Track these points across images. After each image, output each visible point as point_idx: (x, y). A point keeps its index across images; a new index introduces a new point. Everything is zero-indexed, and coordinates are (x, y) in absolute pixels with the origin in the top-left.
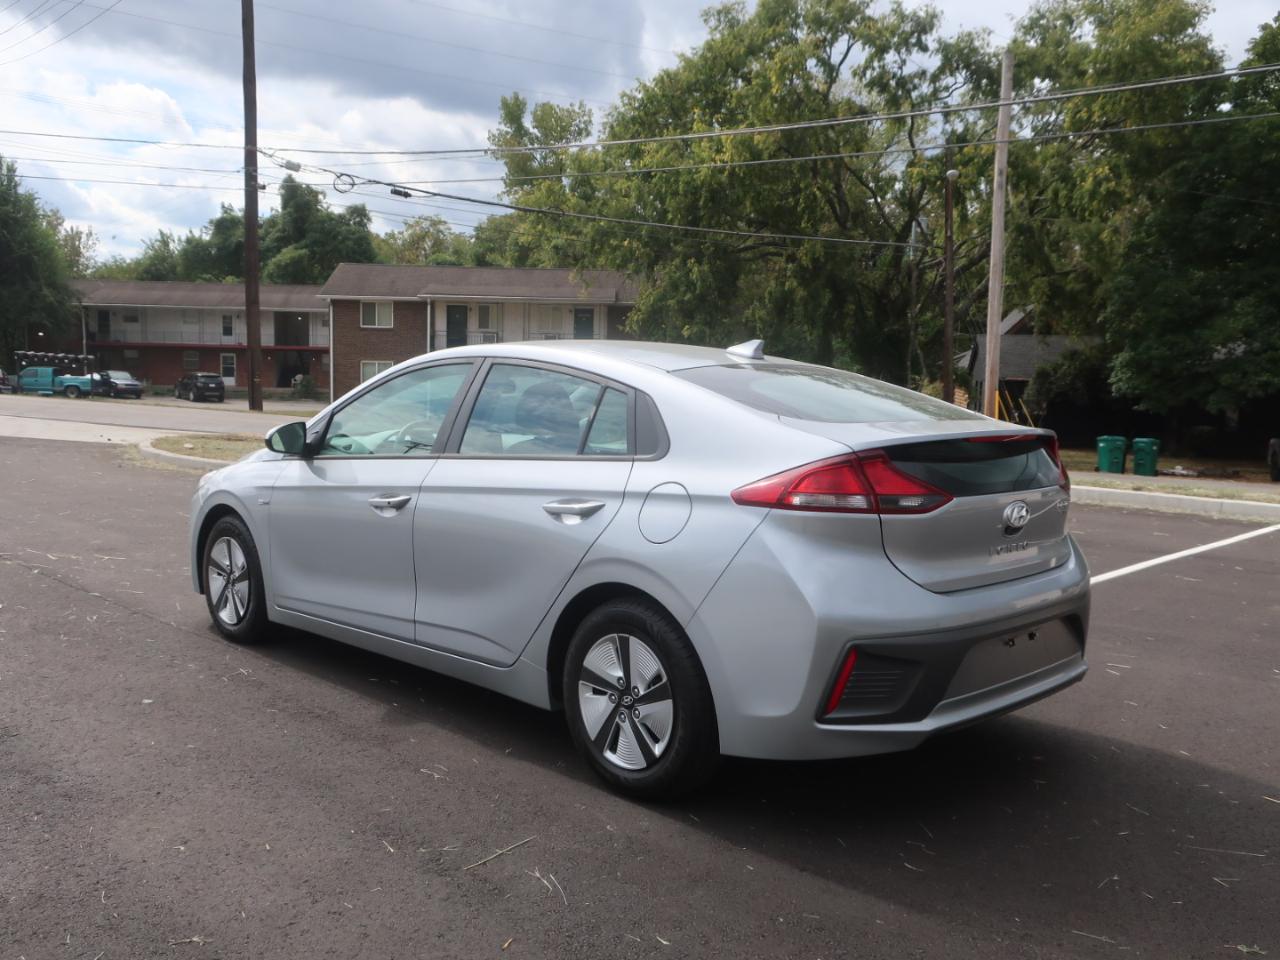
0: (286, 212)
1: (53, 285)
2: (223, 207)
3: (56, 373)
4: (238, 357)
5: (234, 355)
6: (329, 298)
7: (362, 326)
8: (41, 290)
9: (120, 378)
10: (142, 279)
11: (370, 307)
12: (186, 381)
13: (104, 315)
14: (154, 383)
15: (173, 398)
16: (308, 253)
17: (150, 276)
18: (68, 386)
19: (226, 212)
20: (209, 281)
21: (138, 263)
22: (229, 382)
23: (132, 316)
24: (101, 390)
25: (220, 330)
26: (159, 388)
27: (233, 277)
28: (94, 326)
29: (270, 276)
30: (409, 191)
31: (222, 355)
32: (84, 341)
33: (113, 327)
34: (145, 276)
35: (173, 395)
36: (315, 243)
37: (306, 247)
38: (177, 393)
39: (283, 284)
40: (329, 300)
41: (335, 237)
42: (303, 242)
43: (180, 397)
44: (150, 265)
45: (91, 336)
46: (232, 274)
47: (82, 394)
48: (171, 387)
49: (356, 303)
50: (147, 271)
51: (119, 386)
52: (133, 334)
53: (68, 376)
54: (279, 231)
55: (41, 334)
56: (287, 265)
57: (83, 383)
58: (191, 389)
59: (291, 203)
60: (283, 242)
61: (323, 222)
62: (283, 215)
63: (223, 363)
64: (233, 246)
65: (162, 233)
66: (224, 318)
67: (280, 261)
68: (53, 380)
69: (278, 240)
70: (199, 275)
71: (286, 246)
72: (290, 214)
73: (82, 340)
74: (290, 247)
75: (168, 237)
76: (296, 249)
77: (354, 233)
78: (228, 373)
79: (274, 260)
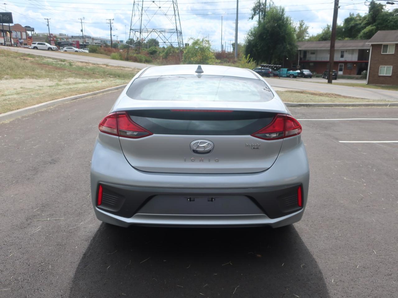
0: (370, 14)
1: (290, 44)
2: (350, 14)
3: (288, 70)
4: (345, 65)
5: (343, 64)
6: (370, 44)
7: (382, 53)
8: (286, 46)
9: (306, 72)
10: (319, 40)
11: (386, 46)
12: (325, 73)
13: (305, 52)
14: (317, 73)
15: (321, 78)
16: (375, 28)
17: (322, 39)
18: (291, 74)
19: (351, 16)
20: (340, 40)
21: (319, 35)
22: (340, 73)
23: (313, 52)
24: (300, 75)
25: (340, 55)
26: (318, 75)
27: (348, 38)
28: (302, 56)
29: (361, 37)
30: (394, 2)
31: (340, 64)
32: (299, 61)
33: (307, 56)
34: (321, 39)
35: (322, 77)
36: (379, 24)
37: (375, 26)
38: (323, 76)
39: (365, 39)
40: (370, 45)
41: (387, 21)
42: (374, 24)
43: (323, 78)
44: (323, 36)
45: (301, 59)
46: (347, 37)
47: (295, 77)
48: (321, 74)
49: (381, 45)
50: (322, 38)
51: (305, 74)
52: (312, 58)
53: (291, 71)
54: (367, 21)
55: (287, 59)
56: (367, 33)
57: (295, 73)
58: (326, 75)
59: (372, 11)
60: (368, 24)
61: (383, 16)
62: (369, 15)
63: (340, 67)
64: (350, 27)
65: (328, 25)
66: (342, 52)
67: (365, 31)
68: (287, 73)
69: (366, 24)
70: (337, 38)
71: (368, 26)
72: (371, 14)
73: (298, 60)
74: (369, 26)
75: (330, 26)
76: (371, 26)
77: (395, 19)
78: (341, 70)
79: (363, 31)
